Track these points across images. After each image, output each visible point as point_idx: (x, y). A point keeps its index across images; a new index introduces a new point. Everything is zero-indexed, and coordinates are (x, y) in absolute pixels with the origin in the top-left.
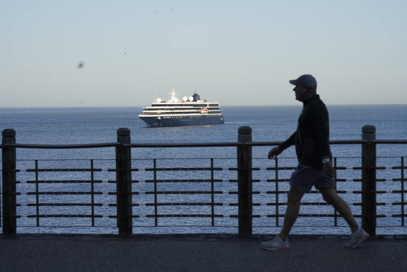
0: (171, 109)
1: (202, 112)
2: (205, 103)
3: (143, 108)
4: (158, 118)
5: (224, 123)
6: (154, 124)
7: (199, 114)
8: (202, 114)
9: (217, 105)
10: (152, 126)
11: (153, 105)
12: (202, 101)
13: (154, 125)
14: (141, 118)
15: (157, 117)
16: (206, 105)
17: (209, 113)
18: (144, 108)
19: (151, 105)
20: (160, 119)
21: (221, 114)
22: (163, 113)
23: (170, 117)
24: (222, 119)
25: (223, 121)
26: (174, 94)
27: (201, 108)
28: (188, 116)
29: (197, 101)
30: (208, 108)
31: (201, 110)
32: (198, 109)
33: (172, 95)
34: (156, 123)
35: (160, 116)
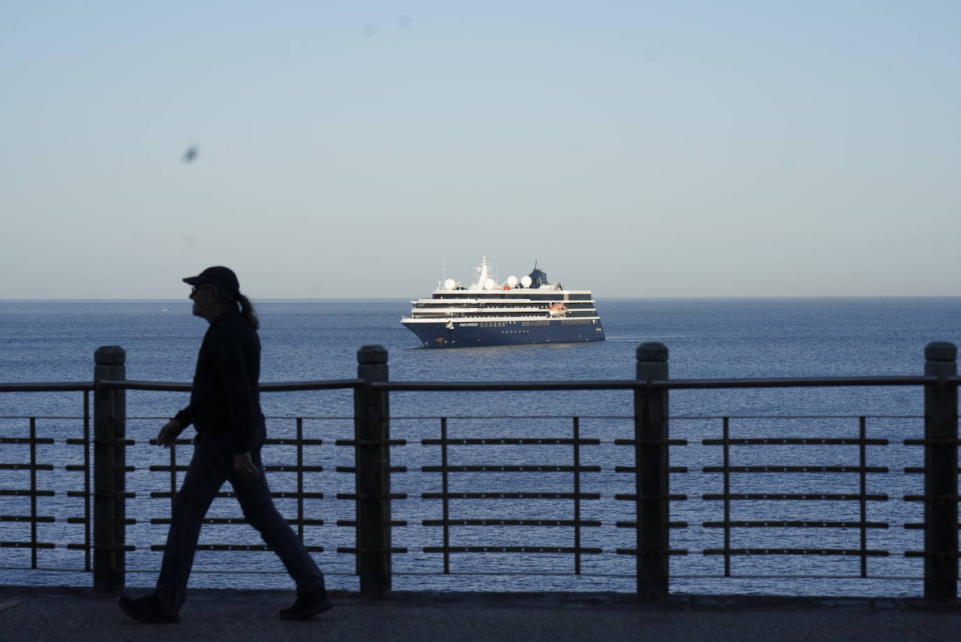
0: (477, 306)
1: (552, 312)
2: (559, 292)
3: (413, 302)
4: (448, 326)
5: (603, 339)
6: (438, 340)
7: (543, 318)
8: (551, 319)
9: (588, 297)
10: (433, 346)
11: (437, 296)
13: (439, 343)
14: (407, 325)
15: (444, 324)
16: (561, 297)
17: (568, 315)
18: (415, 302)
19: (432, 296)
20: (452, 328)
22: (460, 315)
23: (477, 325)
24: (599, 330)
25: (602, 333)
26: (485, 269)
27: (548, 303)
28: (519, 322)
29: (541, 287)
30: (567, 304)
31: (549, 308)
32: (543, 305)
33: (482, 273)
34: (443, 339)
35: (452, 322)
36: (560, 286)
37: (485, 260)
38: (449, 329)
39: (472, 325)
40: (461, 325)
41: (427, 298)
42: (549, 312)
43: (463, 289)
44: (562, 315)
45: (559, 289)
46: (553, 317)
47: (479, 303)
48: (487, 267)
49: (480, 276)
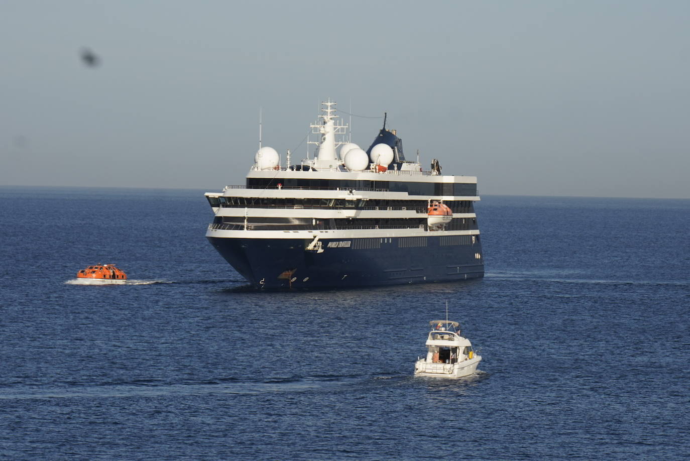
1: (432, 220)
2: (435, 178)
3: (211, 195)
4: (310, 247)
6: (284, 275)
7: (419, 232)
8: (429, 233)
9: (470, 189)
10: (276, 288)
11: (254, 183)
12: (416, 167)
13: (287, 281)
15: (305, 242)
17: (454, 225)
18: (217, 195)
19: (245, 183)
20: (320, 251)
21: (477, 232)
22: (326, 224)
23: (347, 245)
24: (478, 256)
25: (480, 264)
26: (329, 129)
27: (427, 201)
28: (395, 239)
29: (405, 166)
30: (446, 202)
31: (427, 211)
32: (421, 206)
33: (326, 136)
34: (291, 273)
35: (317, 239)
36: (436, 167)
37: (329, 110)
38: (314, 252)
39: (342, 244)
40: (330, 245)
41: (238, 187)
42: (426, 219)
43: (306, 169)
44: (440, 227)
45: (435, 172)
46: (431, 230)
47: (359, 201)
48: (335, 124)
49: (322, 143)
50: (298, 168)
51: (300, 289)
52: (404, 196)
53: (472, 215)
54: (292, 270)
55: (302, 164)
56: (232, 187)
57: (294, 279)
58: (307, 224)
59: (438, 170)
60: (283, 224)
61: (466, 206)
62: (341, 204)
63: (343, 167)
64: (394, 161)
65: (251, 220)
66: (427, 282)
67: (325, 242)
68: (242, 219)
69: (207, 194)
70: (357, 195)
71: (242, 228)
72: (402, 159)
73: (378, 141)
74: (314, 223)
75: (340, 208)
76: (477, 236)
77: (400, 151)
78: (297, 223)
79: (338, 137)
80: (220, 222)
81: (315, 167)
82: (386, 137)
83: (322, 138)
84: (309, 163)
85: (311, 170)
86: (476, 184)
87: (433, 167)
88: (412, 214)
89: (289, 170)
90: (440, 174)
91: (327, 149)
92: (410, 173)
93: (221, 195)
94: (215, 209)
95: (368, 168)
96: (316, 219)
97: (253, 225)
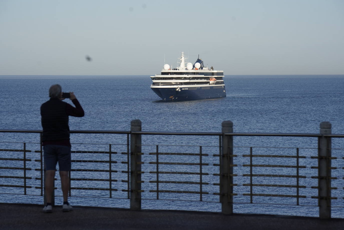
0: (189, 79)
1: (211, 82)
2: (212, 71)
3: (152, 77)
4: (177, 90)
6: (171, 97)
7: (207, 85)
8: (210, 86)
9: (222, 74)
10: (168, 101)
11: (163, 74)
12: (207, 68)
13: (172, 99)
15: (175, 88)
16: (213, 74)
18: (153, 77)
19: (161, 74)
20: (180, 91)
21: (224, 85)
22: (181, 84)
23: (187, 89)
24: (224, 91)
25: (225, 93)
26: (183, 59)
27: (209, 77)
28: (201, 87)
29: (204, 68)
30: (215, 77)
31: (210, 80)
32: (208, 78)
33: (182, 61)
34: (172, 97)
35: (179, 88)
36: (212, 68)
37: (183, 54)
38: (178, 91)
39: (186, 89)
40: (183, 89)
41: (159, 75)
42: (209, 82)
43: (176, 69)
44: (213, 84)
45: (212, 70)
46: (211, 84)
47: (190, 77)
48: (184, 58)
49: (181, 63)
50: (174, 69)
51: (175, 101)
52: (203, 76)
53: (223, 81)
54: (173, 96)
55: (175, 68)
56: (157, 75)
57: (174, 98)
58: (176, 84)
59: (213, 69)
60: (170, 84)
61: (221, 78)
62: (185, 78)
63: (186, 69)
64: (201, 67)
65: (161, 83)
66: (210, 98)
67: (181, 88)
68: (159, 83)
69: (151, 77)
70: (189, 76)
71: (159, 85)
72: (203, 66)
73: (197, 62)
74: (178, 84)
75: (185, 80)
76: (224, 86)
77: (203, 64)
78: (174, 83)
79: (185, 61)
80: (154, 84)
81: (179, 69)
82: (199, 61)
83: (181, 61)
84: (177, 68)
85: (177, 70)
86: (223, 73)
87: (211, 68)
88: (205, 81)
89: (172, 70)
90: (213, 70)
91: (183, 64)
92: (205, 70)
93: (154, 77)
94: (153, 80)
95: (193, 69)
96: (179, 83)
97: (162, 84)
